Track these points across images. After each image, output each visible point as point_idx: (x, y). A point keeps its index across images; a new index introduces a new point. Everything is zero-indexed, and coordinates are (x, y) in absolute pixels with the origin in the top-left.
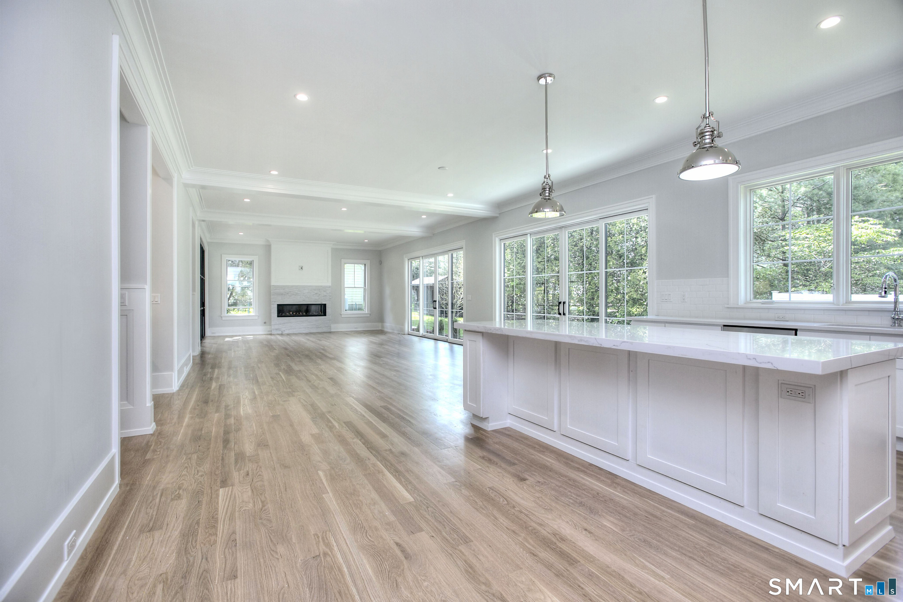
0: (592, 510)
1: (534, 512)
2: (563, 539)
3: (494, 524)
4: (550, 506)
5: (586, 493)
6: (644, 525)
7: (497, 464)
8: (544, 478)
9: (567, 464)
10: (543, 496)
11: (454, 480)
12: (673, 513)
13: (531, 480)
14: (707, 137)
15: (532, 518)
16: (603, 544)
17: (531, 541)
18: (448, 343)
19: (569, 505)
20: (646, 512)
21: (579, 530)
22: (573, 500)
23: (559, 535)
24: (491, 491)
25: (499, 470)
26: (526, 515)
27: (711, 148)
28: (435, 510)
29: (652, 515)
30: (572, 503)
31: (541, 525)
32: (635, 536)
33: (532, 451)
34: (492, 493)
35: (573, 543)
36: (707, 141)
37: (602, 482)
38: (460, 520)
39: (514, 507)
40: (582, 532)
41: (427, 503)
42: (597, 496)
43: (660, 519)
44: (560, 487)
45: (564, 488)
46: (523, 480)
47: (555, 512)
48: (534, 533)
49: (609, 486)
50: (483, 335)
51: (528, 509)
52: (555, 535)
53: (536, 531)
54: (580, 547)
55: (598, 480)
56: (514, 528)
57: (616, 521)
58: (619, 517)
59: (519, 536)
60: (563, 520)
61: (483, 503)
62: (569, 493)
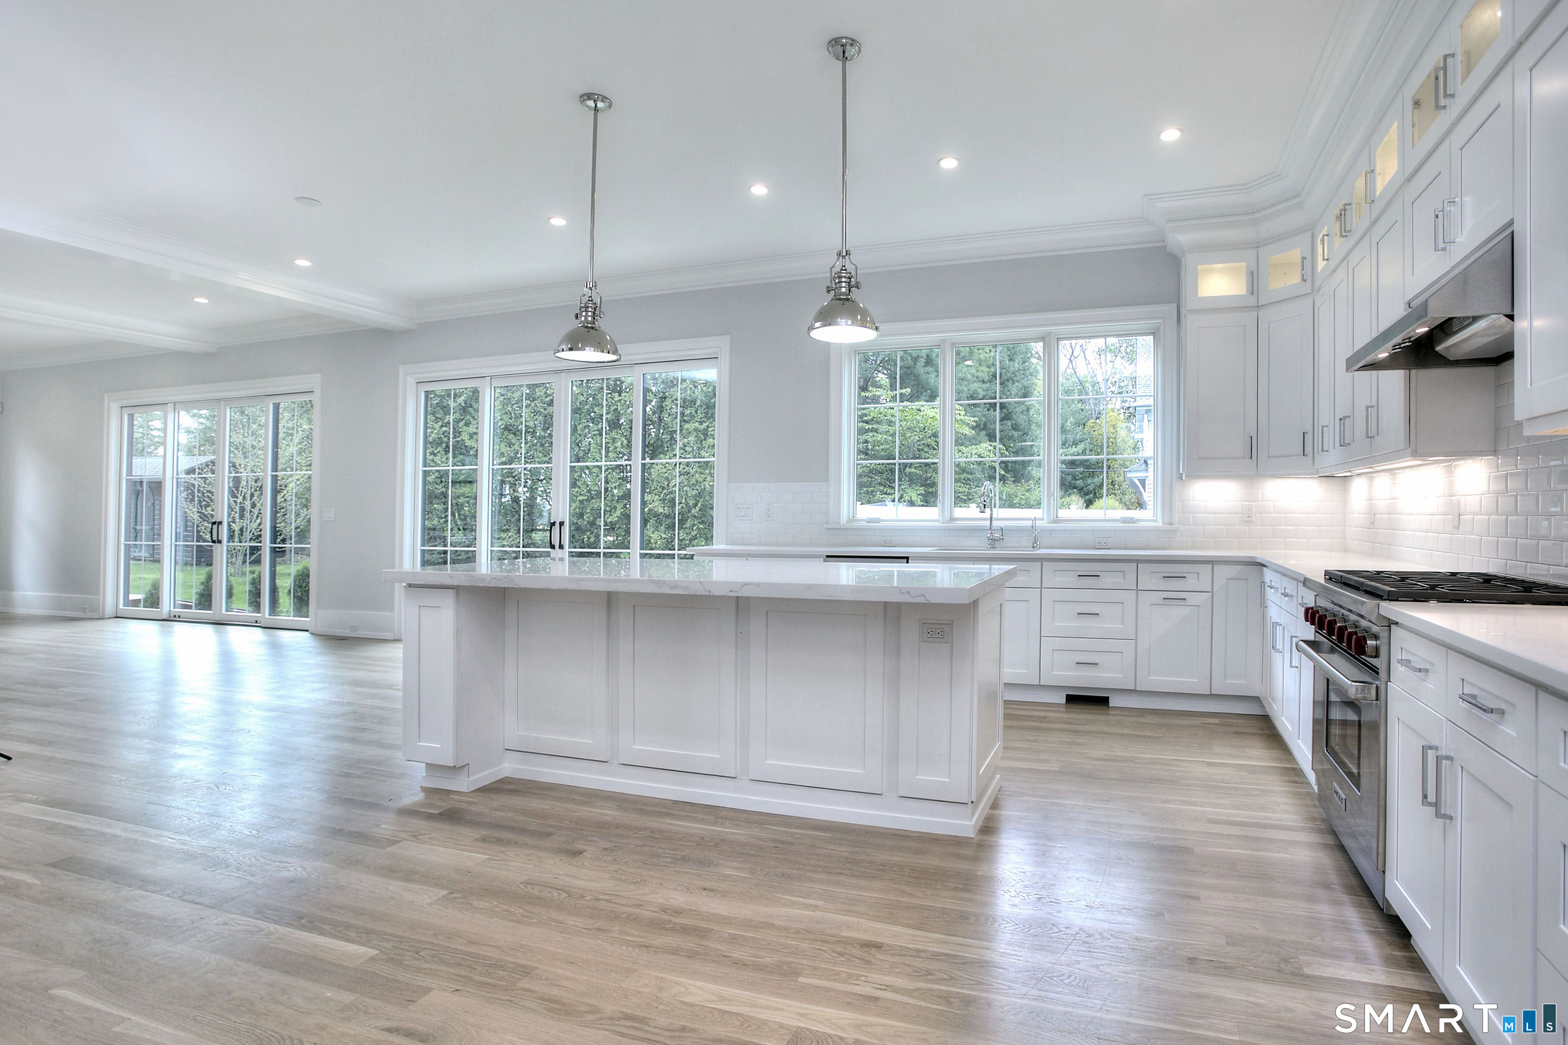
0: (701, 863)
1: (618, 893)
2: (678, 912)
3: (562, 932)
4: (639, 877)
5: (685, 843)
6: (776, 858)
7: (516, 843)
8: (611, 842)
9: (640, 811)
10: (622, 867)
11: (445, 892)
12: (804, 832)
13: (590, 850)
14: (844, 284)
15: (620, 901)
16: (734, 897)
17: (632, 931)
18: (259, 629)
19: (667, 867)
20: (775, 841)
21: (696, 893)
22: (670, 858)
23: (670, 909)
24: (529, 887)
25: (529, 852)
26: (609, 901)
27: (847, 302)
28: (435, 950)
29: (783, 842)
30: (671, 863)
31: (638, 906)
32: (770, 874)
33: (570, 806)
34: (532, 889)
35: (695, 911)
36: (844, 290)
37: (702, 821)
38: (497, 947)
39: (582, 897)
40: (701, 893)
41: (413, 946)
42: (702, 842)
43: (792, 844)
44: (642, 846)
45: (651, 846)
46: (578, 853)
47: (652, 882)
48: (633, 919)
49: (715, 824)
50: (457, 594)
51: (607, 892)
52: (664, 910)
53: (634, 917)
54: (707, 912)
55: (695, 820)
56: (599, 924)
57: (740, 865)
58: (742, 859)
59: (611, 931)
60: (666, 888)
61: (523, 909)
62: (661, 851)
